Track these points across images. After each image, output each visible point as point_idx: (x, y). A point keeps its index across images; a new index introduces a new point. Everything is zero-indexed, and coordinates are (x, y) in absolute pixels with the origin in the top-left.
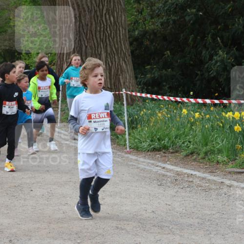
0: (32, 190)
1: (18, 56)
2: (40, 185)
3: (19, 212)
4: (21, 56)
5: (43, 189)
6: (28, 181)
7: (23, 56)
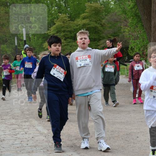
0: (138, 137)
1: (125, 51)
2: (143, 133)
3: (131, 151)
4: (128, 51)
5: (145, 136)
6: (135, 131)
7: (129, 51)
